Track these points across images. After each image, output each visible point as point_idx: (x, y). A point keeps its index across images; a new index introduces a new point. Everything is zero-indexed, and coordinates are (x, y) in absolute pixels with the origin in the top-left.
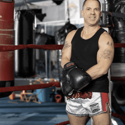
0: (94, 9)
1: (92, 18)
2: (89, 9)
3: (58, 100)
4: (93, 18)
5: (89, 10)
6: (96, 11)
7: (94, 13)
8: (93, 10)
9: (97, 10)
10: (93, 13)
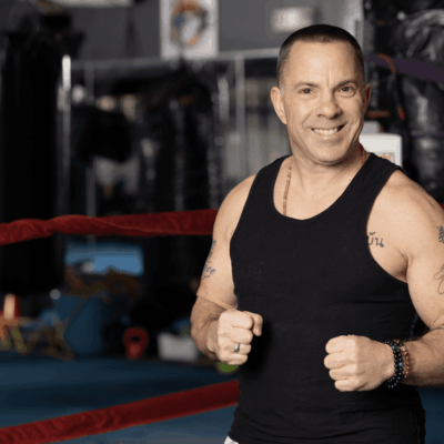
0: (334, 91)
1: (326, 132)
2: (309, 89)
3: (134, 349)
4: (331, 132)
5: (307, 91)
6: (344, 94)
7: (337, 106)
8: (327, 94)
9: (346, 89)
10: (329, 111)
